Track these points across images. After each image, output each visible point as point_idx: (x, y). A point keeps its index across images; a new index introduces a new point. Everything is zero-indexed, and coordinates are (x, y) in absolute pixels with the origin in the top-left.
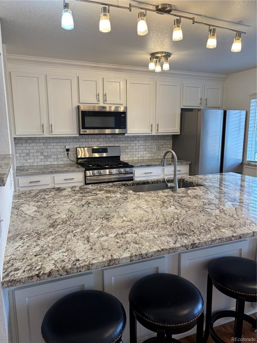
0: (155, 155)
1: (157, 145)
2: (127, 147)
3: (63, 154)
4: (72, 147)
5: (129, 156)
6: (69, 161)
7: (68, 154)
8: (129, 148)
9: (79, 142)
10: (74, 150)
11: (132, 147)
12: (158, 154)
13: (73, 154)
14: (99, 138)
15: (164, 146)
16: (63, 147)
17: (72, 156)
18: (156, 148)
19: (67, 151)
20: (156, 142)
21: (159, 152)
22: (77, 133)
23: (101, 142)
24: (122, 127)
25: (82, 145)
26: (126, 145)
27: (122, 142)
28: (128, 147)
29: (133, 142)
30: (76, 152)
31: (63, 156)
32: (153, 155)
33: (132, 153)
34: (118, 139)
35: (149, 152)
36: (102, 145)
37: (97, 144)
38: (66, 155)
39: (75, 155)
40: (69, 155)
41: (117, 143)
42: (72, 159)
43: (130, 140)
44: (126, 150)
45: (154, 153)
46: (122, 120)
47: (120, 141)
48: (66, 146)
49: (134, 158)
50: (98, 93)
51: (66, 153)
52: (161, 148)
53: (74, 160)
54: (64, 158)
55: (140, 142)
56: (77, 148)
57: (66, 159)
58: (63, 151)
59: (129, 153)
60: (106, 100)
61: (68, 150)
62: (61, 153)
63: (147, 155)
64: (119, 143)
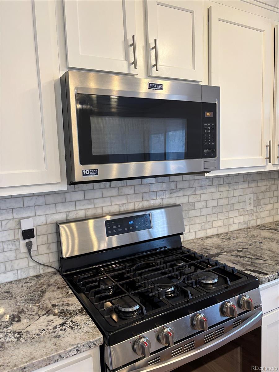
0: (250, 218)
1: (254, 194)
2: (193, 204)
3: (14, 248)
4: (41, 220)
5: (198, 227)
6: (34, 267)
7: (29, 246)
8: (196, 208)
9: (64, 202)
10: (49, 231)
11: (203, 203)
12: (256, 214)
13: (48, 244)
14: (123, 186)
15: (267, 194)
16: (12, 224)
17: (43, 249)
18: (254, 200)
19: (24, 238)
20: (253, 185)
21: (258, 211)
22: (59, 181)
23: (129, 197)
24: (206, 151)
25: (76, 210)
26: (191, 199)
27: (180, 193)
28: (196, 204)
29: (205, 191)
30: (55, 235)
31: (12, 255)
32: (247, 218)
33: (204, 219)
34: (173, 186)
35: (241, 210)
36: (132, 204)
37: (118, 203)
38: (24, 249)
39: (54, 247)
40: (34, 248)
41: (167, 196)
42: (43, 259)
43: (199, 185)
44: (191, 212)
45: (250, 212)
46: (208, 129)
47: (177, 190)
48: (22, 221)
49: (208, 231)
50: (130, 38)
51: (23, 242)
52: (261, 199)
53: (51, 261)
54: (17, 262)
55: (221, 189)
56: (60, 226)
57: (23, 263)
58: (13, 238)
59: (198, 221)
60: (156, 65)
61: (28, 234)
62: (5, 246)
63: (236, 221)
64: (175, 195)
